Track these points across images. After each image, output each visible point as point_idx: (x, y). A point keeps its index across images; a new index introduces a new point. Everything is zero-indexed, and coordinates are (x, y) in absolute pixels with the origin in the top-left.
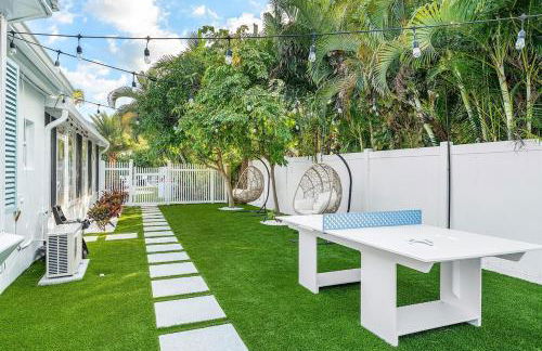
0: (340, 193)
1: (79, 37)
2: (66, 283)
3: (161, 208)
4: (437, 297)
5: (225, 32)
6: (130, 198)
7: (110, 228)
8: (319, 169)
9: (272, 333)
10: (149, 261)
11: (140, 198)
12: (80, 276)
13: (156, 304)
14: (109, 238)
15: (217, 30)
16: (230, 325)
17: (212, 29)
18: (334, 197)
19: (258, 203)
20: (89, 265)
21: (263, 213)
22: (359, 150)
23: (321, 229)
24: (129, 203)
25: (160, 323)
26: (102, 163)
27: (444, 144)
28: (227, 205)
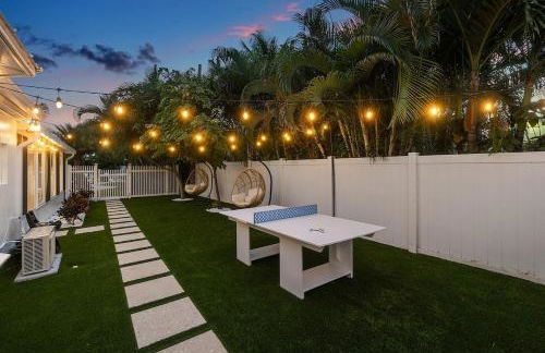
0: (264, 189)
1: (59, 90)
2: (41, 278)
3: (124, 201)
4: (327, 261)
5: (177, 72)
6: (95, 195)
7: (78, 223)
8: (249, 173)
9: (220, 301)
10: (118, 251)
11: (104, 193)
12: (55, 270)
13: (126, 288)
14: (78, 232)
15: (170, 71)
16: (188, 298)
17: (167, 70)
18: (261, 192)
19: (204, 195)
20: (62, 259)
21: (209, 202)
22: (277, 159)
23: (252, 222)
24: (95, 198)
25: (131, 304)
26: (69, 168)
27: (330, 158)
28: (179, 197)
